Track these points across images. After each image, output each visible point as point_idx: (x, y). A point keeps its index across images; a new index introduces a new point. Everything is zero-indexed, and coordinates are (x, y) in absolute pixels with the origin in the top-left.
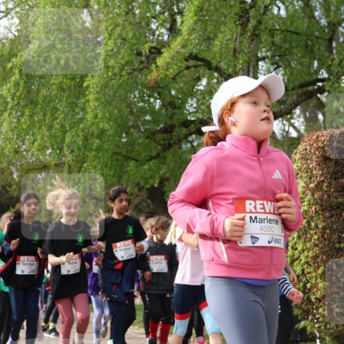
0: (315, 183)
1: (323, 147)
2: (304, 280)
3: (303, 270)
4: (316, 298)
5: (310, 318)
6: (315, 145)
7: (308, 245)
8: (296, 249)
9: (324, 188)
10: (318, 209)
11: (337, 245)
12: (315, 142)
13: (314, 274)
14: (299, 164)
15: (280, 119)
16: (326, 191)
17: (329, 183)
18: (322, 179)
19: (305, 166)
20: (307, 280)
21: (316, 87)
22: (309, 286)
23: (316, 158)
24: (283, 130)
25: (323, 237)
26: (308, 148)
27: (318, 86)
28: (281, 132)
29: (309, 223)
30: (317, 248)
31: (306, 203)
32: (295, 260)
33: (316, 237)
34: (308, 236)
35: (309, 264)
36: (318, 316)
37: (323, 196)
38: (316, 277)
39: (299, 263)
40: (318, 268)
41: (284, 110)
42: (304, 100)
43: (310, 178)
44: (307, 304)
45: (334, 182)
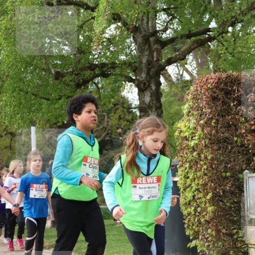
0: (205, 120)
1: (212, 89)
2: (195, 204)
3: (194, 196)
4: (205, 220)
5: (200, 238)
6: (205, 87)
7: (199, 174)
8: (188, 177)
9: (213, 124)
10: (207, 142)
11: (224, 174)
12: (205, 84)
13: (203, 200)
14: (191, 103)
15: (175, 64)
16: (215, 127)
17: (217, 120)
18: (211, 116)
19: (197, 105)
20: (197, 204)
21: (207, 36)
22: (199, 210)
23: (206, 98)
24: (177, 74)
25: (211, 166)
26: (199, 89)
27: (209, 35)
28: (176, 76)
29: (199, 155)
30: (206, 177)
31: (196, 138)
32: (187, 188)
33: (205, 167)
34: (199, 166)
35: (199, 191)
36: (208, 236)
37: (211, 131)
38: (205, 202)
39: (191, 190)
40: (207, 194)
41: (178, 56)
42: (196, 47)
43: (201, 115)
44: (197, 226)
45: (221, 119)
